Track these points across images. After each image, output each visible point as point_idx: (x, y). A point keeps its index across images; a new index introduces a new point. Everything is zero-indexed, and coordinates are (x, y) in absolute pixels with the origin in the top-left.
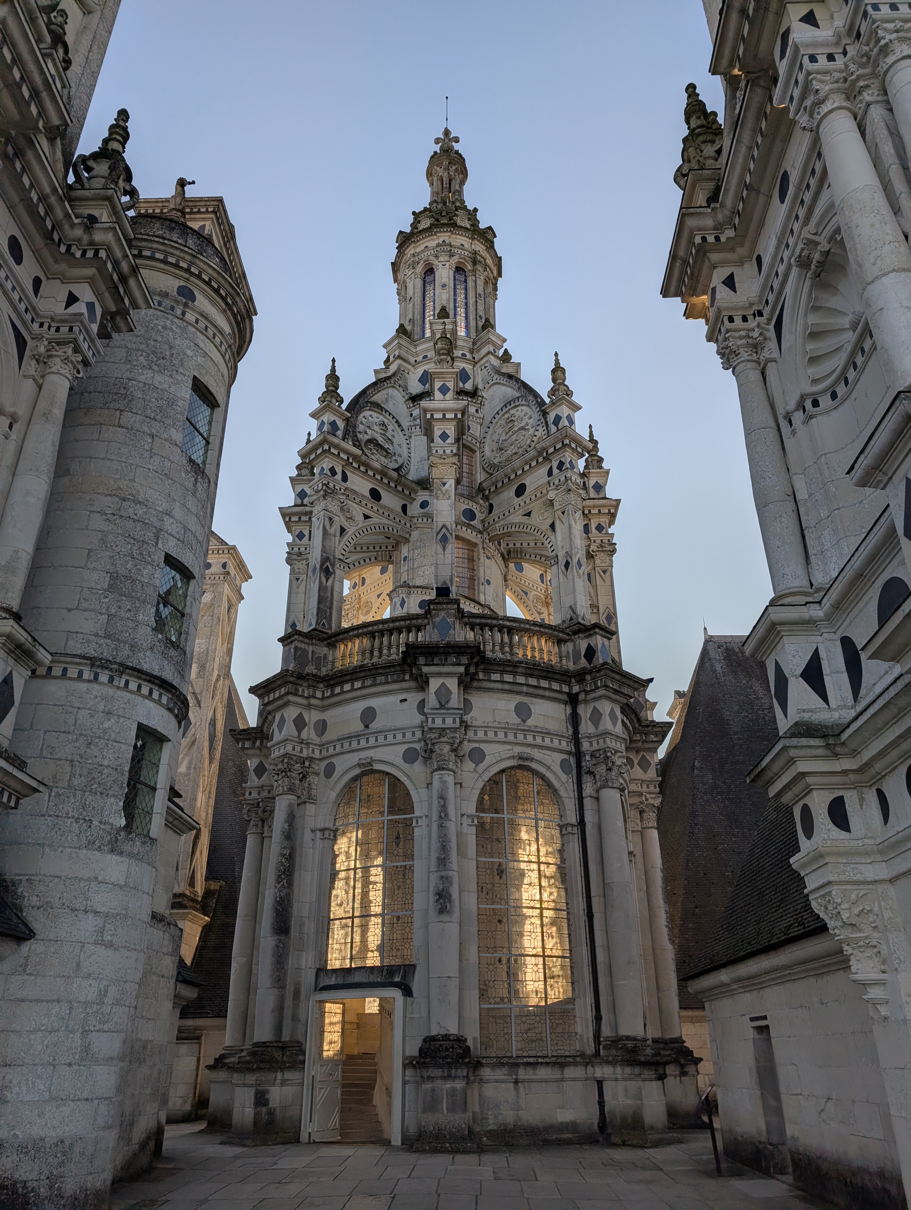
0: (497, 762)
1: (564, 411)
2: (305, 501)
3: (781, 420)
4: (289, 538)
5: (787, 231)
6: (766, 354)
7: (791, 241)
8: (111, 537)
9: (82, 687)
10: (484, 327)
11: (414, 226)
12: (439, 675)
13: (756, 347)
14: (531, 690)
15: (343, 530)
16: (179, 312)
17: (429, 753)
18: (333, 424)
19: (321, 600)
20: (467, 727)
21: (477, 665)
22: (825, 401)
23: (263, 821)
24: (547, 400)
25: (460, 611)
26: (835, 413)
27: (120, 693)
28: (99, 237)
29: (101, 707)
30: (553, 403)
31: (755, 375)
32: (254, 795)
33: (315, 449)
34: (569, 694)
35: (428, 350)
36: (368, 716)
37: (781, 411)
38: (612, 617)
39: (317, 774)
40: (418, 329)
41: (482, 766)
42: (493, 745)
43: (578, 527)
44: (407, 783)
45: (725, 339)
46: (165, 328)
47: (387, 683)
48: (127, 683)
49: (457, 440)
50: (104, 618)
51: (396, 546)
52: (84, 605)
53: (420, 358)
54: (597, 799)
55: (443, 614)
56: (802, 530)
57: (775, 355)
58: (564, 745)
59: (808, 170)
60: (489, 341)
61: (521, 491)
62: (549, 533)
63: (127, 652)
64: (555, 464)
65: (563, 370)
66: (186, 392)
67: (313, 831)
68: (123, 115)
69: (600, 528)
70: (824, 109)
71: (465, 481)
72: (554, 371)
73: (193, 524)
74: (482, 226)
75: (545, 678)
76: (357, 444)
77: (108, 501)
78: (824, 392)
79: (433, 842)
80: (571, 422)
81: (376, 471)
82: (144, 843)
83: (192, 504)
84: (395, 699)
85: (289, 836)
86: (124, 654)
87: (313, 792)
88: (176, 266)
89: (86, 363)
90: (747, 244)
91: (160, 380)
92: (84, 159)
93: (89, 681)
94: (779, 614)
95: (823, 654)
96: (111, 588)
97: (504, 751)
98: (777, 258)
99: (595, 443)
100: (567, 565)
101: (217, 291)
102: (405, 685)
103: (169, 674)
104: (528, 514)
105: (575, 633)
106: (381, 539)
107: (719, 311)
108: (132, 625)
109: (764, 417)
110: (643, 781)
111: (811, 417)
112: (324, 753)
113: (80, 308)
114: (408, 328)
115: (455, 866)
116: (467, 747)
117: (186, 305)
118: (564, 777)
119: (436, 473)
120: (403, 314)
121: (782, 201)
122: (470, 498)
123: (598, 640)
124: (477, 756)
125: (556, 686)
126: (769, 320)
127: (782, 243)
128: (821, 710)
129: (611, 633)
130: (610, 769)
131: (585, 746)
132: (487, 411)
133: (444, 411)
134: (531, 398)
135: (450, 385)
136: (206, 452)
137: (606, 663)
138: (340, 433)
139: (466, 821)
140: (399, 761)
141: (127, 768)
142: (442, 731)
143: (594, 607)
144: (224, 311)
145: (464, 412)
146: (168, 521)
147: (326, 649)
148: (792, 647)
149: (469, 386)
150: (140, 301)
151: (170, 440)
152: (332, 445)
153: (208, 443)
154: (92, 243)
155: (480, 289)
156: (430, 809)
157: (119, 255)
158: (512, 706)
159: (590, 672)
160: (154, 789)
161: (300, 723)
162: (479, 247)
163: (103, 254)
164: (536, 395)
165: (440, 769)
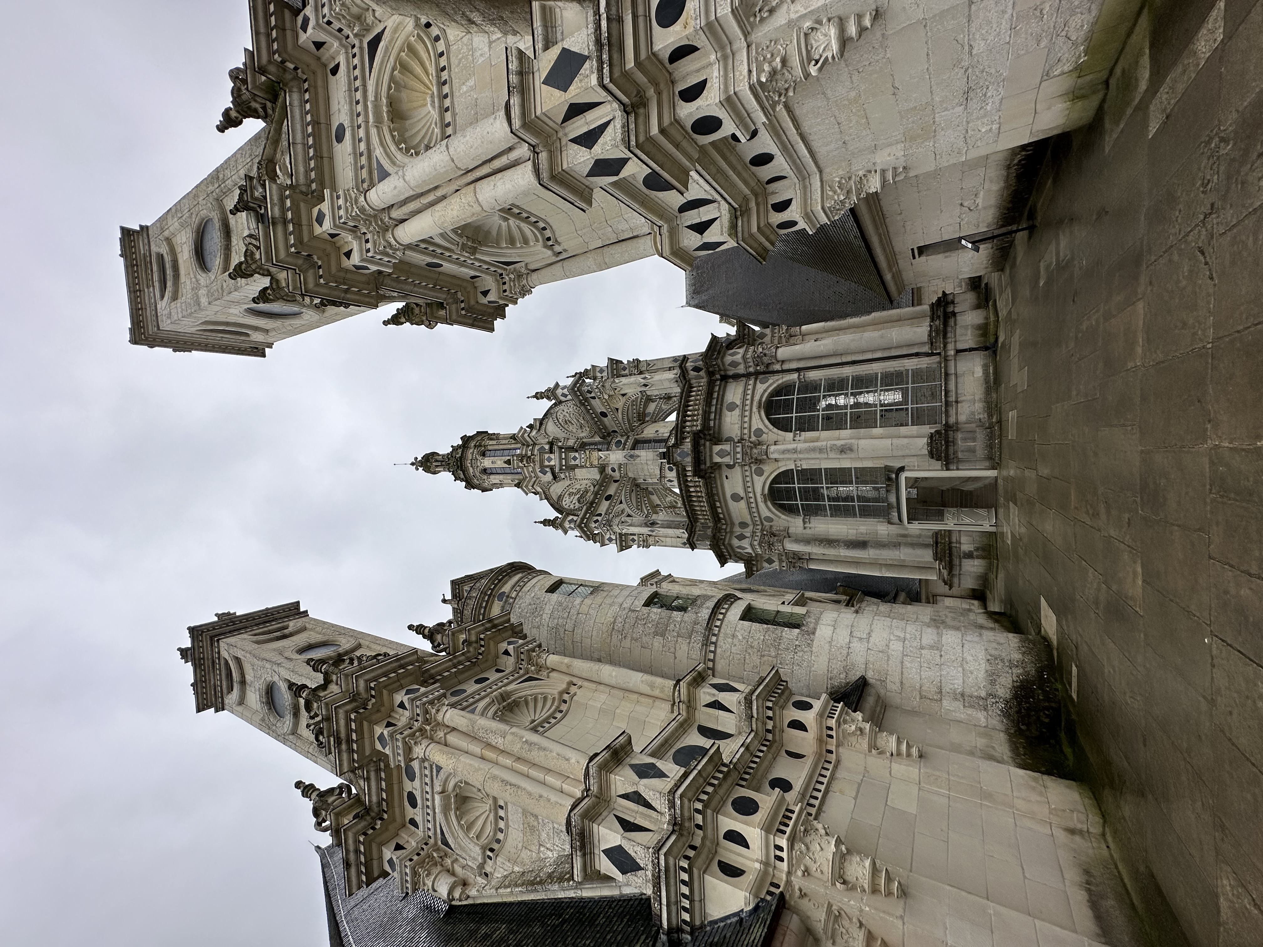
0: (762, 421)
1: (559, 392)
2: (614, 537)
3: (559, 259)
4: (635, 547)
5: (457, 262)
6: (523, 270)
7: (462, 259)
8: (634, 635)
9: (719, 651)
10: (515, 439)
11: (462, 480)
12: (711, 456)
13: (520, 276)
14: (719, 403)
15: (629, 516)
16: (511, 600)
17: (758, 461)
18: (570, 522)
19: (669, 527)
20: (742, 439)
21: (705, 435)
22: (548, 233)
23: (800, 559)
24: (553, 401)
25: (674, 446)
26: (554, 227)
27: (722, 630)
28: (473, 638)
29: (730, 640)
30: (555, 397)
31: (534, 276)
32: (784, 564)
33: (584, 532)
34: (721, 380)
35: (528, 471)
36: (736, 497)
37: (554, 259)
38: (675, 359)
39: (771, 526)
40: (517, 477)
41: (765, 430)
42: (752, 424)
43: (624, 380)
44: (775, 474)
45: (516, 294)
46: (519, 608)
47: (716, 487)
48: (716, 626)
49: (576, 451)
50: (680, 639)
51: (638, 485)
52: (672, 650)
53: (533, 475)
54: (783, 362)
55: (675, 455)
56: (620, 241)
57: (523, 264)
58: (751, 382)
59: (425, 252)
60: (523, 436)
61: (604, 415)
62: (627, 397)
63: (699, 626)
64: (589, 395)
65: (537, 393)
66: (554, 597)
67: (805, 528)
68: (410, 627)
69: (625, 369)
70: (393, 242)
71: (600, 447)
72: (538, 399)
73: (626, 593)
74: (460, 443)
75: (712, 395)
76: (580, 509)
77: (614, 637)
78: (542, 235)
79: (809, 456)
80: (565, 387)
81: (595, 498)
82: (809, 617)
83: (615, 592)
84: (726, 482)
85: (808, 541)
86: (700, 628)
87: (782, 528)
88: (487, 602)
89: (540, 646)
90: (465, 284)
91: (548, 610)
92: (434, 647)
93: (716, 647)
94: (667, 251)
95: (689, 223)
96: (663, 635)
97: (755, 417)
98: (471, 267)
99: (576, 374)
100: (645, 385)
101: (500, 581)
102: (718, 476)
103: (711, 604)
104: (617, 409)
105: (685, 378)
106: (633, 495)
107: (501, 298)
108: (683, 624)
109: (557, 268)
110: (773, 336)
111: (556, 241)
112: (758, 523)
113: (511, 648)
114: (517, 482)
115: (824, 443)
116: (753, 438)
117: (508, 597)
118: (770, 381)
119: (596, 463)
120: (509, 485)
121: (442, 265)
122: (609, 444)
123: (689, 365)
124: (759, 433)
125: (717, 388)
126: (505, 269)
127: (463, 264)
128: (721, 222)
129: (685, 358)
130: (765, 355)
131: (751, 370)
132: (560, 434)
133: (561, 459)
134: (552, 411)
135: (547, 456)
136: (586, 586)
137: (702, 360)
138: (575, 518)
139: (797, 438)
140: (763, 478)
141: (765, 626)
142: (744, 454)
143: (670, 369)
144: (510, 577)
145: (560, 448)
146: (625, 605)
147: (698, 524)
148: (685, 241)
149: (547, 447)
150: (505, 618)
151: (581, 604)
152: (581, 522)
153: (581, 585)
154: (477, 642)
155: (494, 442)
156: (790, 459)
157: (482, 628)
158: (729, 413)
159: (708, 368)
160: (778, 612)
161: (741, 537)
162: (472, 444)
163: (482, 636)
164: (551, 408)
165: (767, 455)
